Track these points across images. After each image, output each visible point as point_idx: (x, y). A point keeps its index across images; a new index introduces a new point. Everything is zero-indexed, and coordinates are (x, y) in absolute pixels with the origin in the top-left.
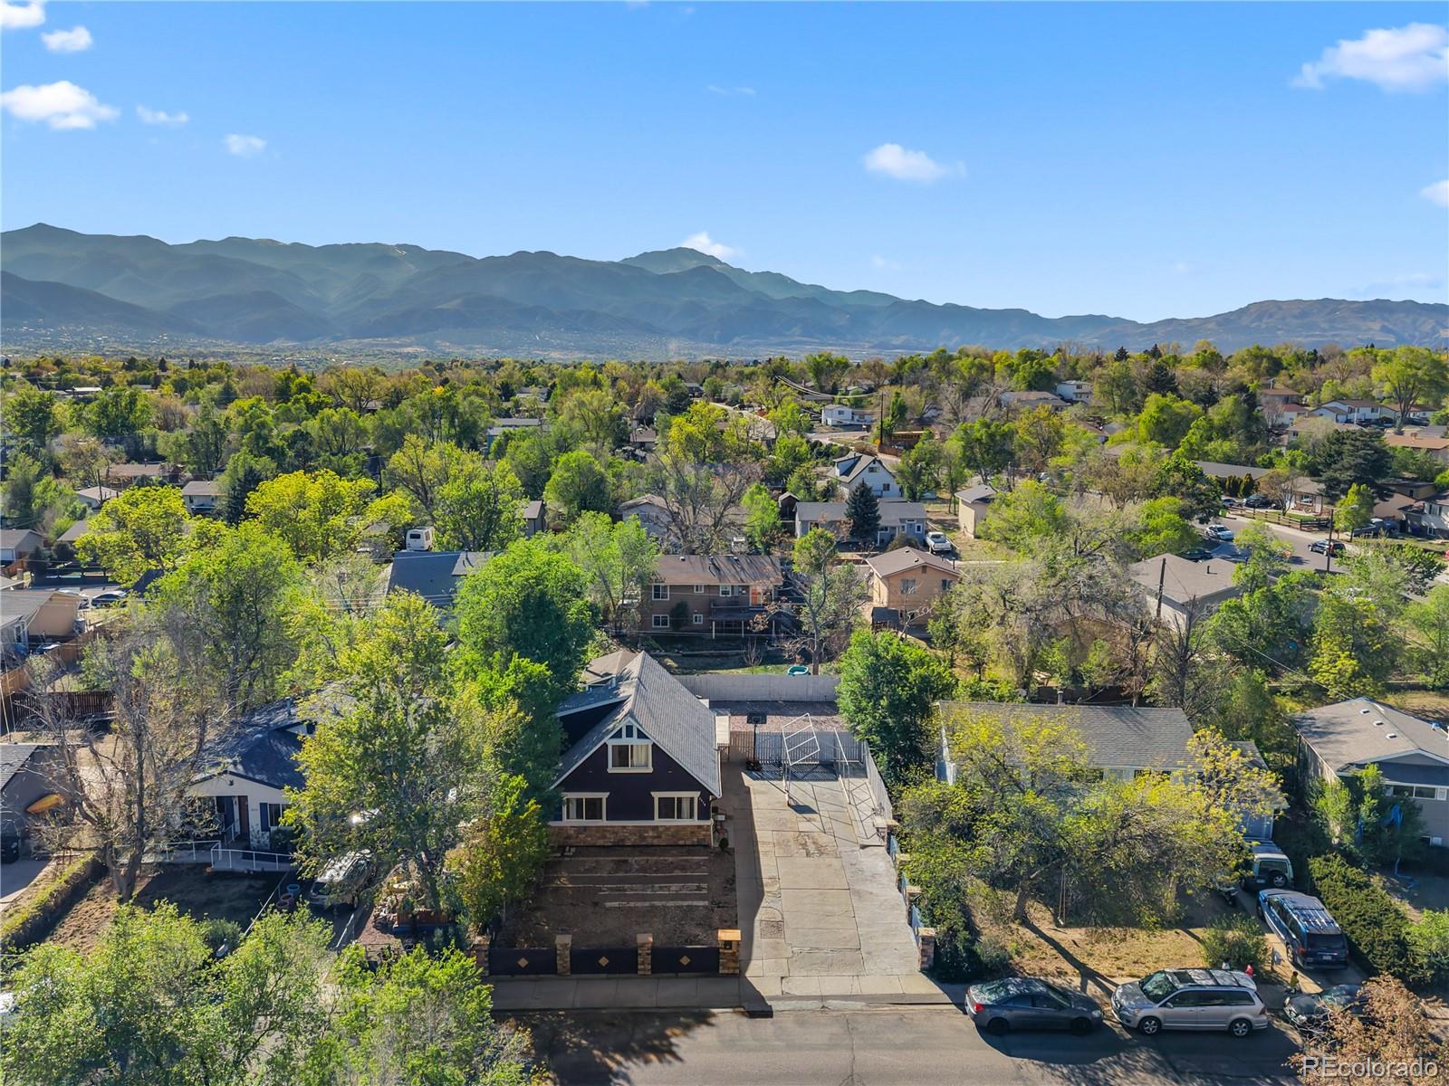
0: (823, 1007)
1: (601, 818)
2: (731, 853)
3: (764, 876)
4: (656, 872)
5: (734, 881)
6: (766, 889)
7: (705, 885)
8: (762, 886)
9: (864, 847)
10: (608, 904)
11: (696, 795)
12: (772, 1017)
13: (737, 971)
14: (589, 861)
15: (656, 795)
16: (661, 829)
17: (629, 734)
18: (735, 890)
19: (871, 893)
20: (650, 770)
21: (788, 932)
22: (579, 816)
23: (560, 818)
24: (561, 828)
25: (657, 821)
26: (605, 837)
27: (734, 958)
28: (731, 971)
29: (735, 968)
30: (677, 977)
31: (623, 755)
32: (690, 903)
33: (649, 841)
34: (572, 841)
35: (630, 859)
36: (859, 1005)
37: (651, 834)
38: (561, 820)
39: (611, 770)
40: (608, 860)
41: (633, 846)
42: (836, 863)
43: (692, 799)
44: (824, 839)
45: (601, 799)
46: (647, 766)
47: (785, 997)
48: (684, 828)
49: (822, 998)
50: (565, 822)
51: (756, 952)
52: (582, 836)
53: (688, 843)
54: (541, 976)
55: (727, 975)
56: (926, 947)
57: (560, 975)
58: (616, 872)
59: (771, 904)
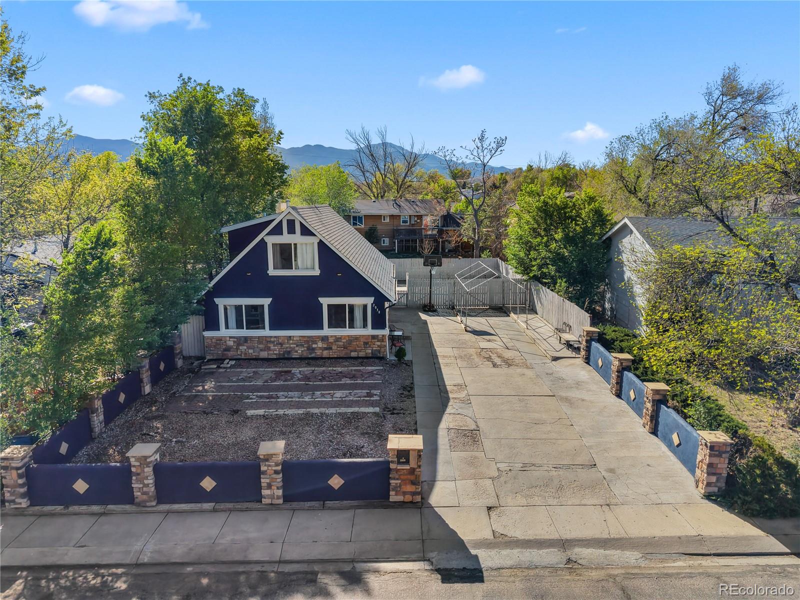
0: (569, 561)
1: (264, 328)
2: (409, 364)
3: (447, 383)
4: (321, 380)
5: (412, 388)
6: (451, 395)
7: (377, 392)
8: (447, 392)
9: (556, 359)
10: (250, 412)
11: (369, 301)
12: (482, 581)
13: (418, 498)
14: (246, 372)
15: (326, 302)
16: (331, 340)
17: (291, 230)
18: (414, 396)
19: (583, 400)
20: (317, 272)
21: (487, 444)
22: (239, 326)
23: (217, 328)
24: (220, 339)
25: (327, 331)
26: (269, 349)
27: (413, 477)
28: (408, 498)
29: (414, 494)
30: (324, 507)
31: (286, 255)
32: (356, 409)
33: (318, 353)
34: (230, 354)
35: (294, 370)
36: (631, 557)
37: (320, 345)
38: (219, 330)
39: (272, 272)
40: (268, 371)
41: (301, 359)
42: (529, 373)
43: (365, 307)
44: (508, 354)
45: (263, 306)
46: (314, 269)
47: (500, 541)
48: (357, 338)
49: (564, 544)
50: (223, 332)
51: (442, 470)
52: (243, 348)
53: (362, 354)
54: (111, 507)
55: (401, 505)
56: (715, 460)
57: (139, 505)
58: (275, 381)
59: (460, 411)
